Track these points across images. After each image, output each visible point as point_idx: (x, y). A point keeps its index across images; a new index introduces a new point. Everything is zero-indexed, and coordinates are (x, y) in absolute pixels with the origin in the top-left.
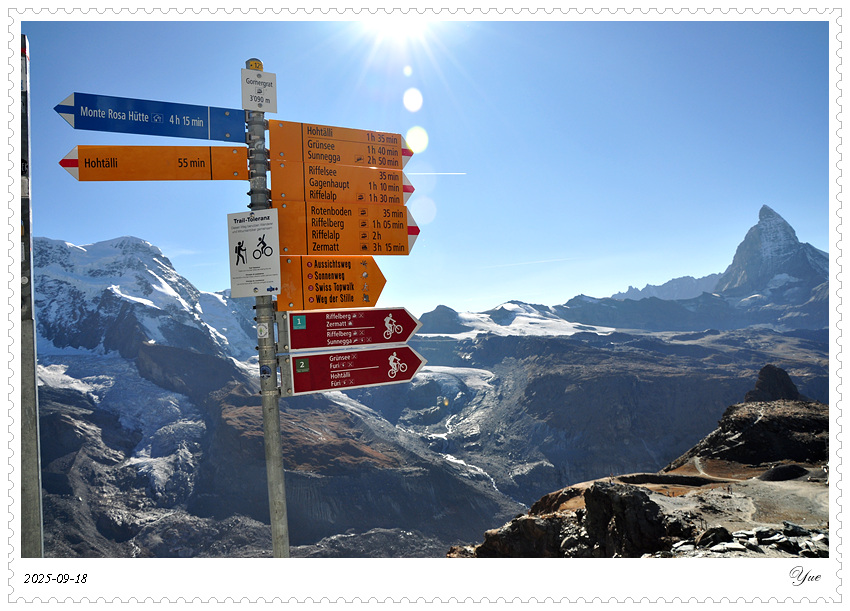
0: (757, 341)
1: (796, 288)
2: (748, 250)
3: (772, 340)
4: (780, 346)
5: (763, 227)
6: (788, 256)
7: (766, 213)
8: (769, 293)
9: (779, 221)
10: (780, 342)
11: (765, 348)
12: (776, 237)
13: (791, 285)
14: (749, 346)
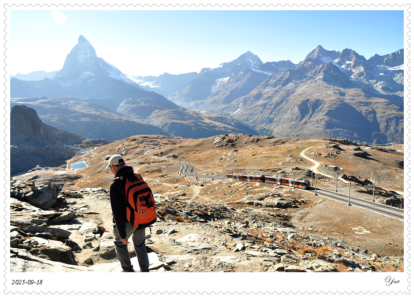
0: (67, 103)
1: (94, 79)
2: (72, 57)
3: (75, 103)
4: (78, 106)
5: (80, 46)
6: (91, 62)
7: (82, 39)
8: (80, 81)
9: (88, 44)
10: (79, 104)
11: (71, 107)
12: (86, 53)
13: (91, 77)
14: (62, 106)
